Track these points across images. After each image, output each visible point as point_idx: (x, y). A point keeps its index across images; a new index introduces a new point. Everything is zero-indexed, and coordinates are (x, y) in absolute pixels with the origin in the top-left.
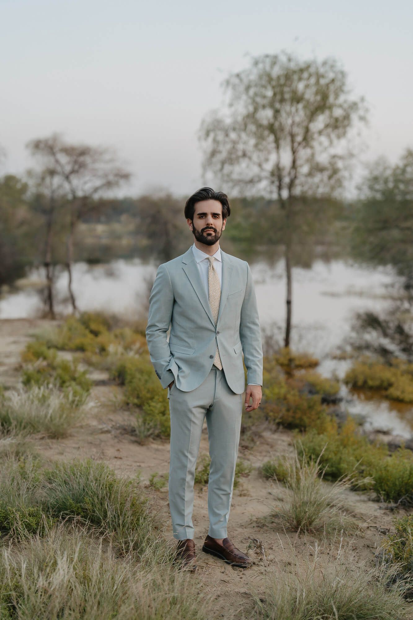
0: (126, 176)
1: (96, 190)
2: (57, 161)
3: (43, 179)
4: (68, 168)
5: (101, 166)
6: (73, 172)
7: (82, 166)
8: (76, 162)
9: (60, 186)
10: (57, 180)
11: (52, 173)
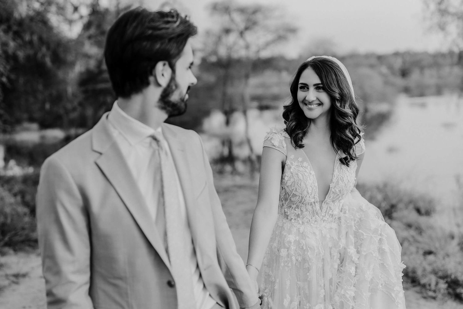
0: (293, 30)
1: (267, 44)
2: (232, 20)
3: (219, 38)
4: (242, 26)
5: (272, 23)
6: (247, 29)
7: (255, 23)
8: (248, 20)
9: (235, 43)
10: (232, 38)
11: (227, 31)
